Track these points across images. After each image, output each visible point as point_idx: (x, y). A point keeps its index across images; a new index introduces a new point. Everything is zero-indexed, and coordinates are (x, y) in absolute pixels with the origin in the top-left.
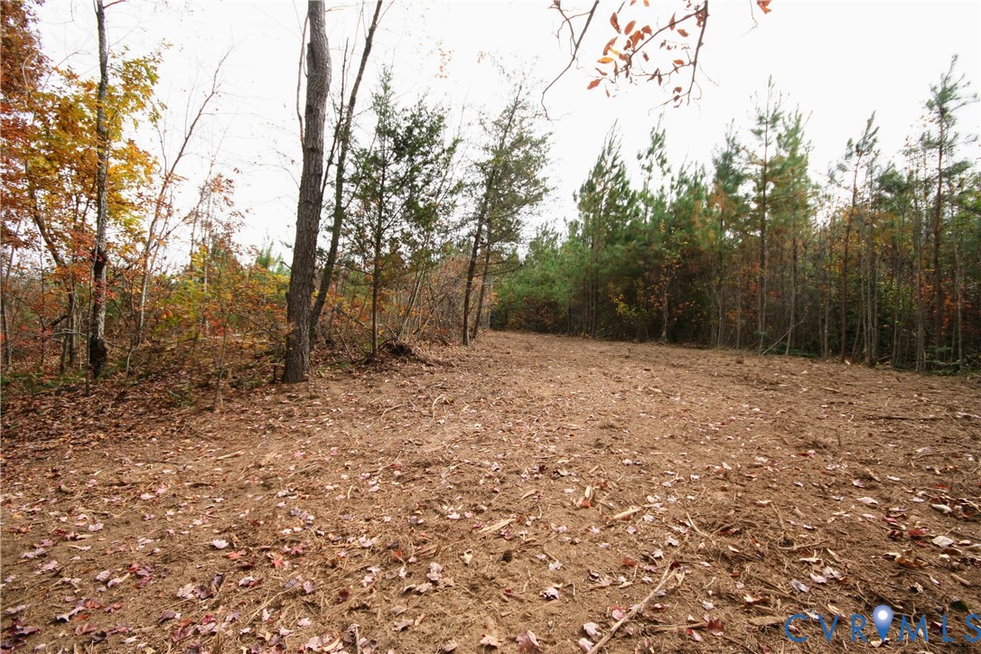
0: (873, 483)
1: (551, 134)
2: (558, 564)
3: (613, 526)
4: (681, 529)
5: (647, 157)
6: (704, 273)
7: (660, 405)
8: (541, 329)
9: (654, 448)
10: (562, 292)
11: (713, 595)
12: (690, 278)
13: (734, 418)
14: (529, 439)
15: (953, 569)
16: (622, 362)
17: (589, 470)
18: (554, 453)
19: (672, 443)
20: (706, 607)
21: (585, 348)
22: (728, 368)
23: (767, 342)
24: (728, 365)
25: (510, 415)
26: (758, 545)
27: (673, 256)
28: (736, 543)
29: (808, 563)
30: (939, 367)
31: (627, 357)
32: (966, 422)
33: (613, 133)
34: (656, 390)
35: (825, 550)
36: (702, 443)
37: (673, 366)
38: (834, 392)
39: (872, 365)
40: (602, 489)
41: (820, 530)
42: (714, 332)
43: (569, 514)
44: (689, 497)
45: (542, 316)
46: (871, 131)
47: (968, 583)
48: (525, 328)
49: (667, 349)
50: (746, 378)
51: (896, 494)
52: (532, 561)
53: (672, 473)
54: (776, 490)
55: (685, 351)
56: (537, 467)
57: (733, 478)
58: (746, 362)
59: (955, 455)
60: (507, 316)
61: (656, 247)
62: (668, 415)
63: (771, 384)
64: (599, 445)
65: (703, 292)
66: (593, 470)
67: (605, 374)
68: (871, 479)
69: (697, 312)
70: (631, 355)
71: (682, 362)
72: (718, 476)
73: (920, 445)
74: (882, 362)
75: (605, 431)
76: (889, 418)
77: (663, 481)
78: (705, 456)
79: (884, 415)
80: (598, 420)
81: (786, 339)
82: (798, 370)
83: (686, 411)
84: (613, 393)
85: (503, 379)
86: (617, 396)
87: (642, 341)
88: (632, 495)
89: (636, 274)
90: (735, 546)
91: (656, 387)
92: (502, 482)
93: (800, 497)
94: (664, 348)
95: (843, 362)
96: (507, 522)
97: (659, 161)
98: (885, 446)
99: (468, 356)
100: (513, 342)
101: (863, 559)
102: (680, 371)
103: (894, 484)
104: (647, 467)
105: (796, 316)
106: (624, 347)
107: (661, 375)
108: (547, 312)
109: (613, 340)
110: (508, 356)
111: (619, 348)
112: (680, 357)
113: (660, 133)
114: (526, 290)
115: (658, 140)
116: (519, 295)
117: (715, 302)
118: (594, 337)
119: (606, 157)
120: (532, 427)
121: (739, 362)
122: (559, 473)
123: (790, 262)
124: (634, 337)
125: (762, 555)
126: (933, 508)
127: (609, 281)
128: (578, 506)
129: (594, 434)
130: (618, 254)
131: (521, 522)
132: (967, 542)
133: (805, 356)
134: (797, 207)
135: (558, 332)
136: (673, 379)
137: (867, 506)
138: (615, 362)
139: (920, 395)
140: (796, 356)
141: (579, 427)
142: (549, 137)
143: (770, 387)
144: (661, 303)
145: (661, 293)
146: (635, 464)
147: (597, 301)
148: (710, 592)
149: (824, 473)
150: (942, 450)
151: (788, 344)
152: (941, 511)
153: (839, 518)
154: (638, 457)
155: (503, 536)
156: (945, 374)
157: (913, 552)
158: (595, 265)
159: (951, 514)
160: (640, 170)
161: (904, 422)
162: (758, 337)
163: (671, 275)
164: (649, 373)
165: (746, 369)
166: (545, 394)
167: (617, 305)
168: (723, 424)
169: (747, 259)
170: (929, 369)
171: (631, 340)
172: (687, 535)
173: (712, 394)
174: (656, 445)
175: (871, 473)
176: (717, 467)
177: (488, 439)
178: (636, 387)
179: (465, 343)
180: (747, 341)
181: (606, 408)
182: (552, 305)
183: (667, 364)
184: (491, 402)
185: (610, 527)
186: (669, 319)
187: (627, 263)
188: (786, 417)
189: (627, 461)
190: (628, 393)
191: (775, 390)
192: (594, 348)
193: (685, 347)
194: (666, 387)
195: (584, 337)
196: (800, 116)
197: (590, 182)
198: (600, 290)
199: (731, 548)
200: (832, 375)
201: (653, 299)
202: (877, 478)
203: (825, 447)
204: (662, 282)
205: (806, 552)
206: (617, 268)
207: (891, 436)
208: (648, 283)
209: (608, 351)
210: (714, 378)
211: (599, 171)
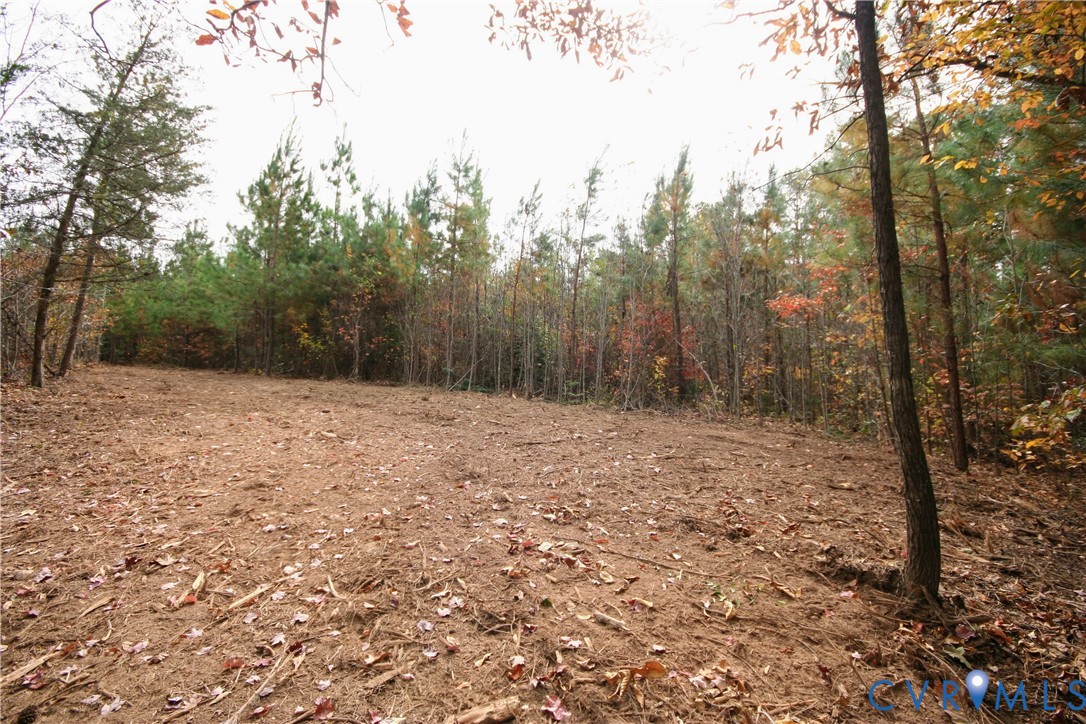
0: (507, 504)
1: (209, 108)
2: (117, 703)
3: (226, 619)
4: (317, 599)
5: (333, 169)
6: (398, 307)
7: (333, 452)
8: (193, 363)
9: (310, 505)
10: (225, 317)
11: (334, 669)
12: (384, 310)
13: (406, 458)
14: (122, 522)
15: (548, 571)
16: (298, 404)
17: (210, 549)
18: (160, 536)
19: (333, 496)
20: (322, 688)
21: (253, 388)
22: (414, 406)
23: (454, 378)
24: (414, 402)
25: (97, 489)
26: (395, 593)
27: (364, 284)
28: (374, 598)
29: (438, 598)
30: (573, 398)
31: (306, 398)
32: (579, 441)
33: (291, 132)
34: (331, 435)
35: (456, 580)
36: (367, 489)
37: (358, 406)
38: (497, 424)
39: (530, 397)
40: (222, 572)
41: (457, 560)
42: (406, 368)
43: (161, 619)
44: (337, 556)
45: (194, 346)
46: (537, 195)
47: (555, 580)
48: (168, 361)
49: (356, 387)
50: (427, 416)
51: (522, 512)
52: (72, 712)
53: (323, 531)
54: (427, 528)
55: (376, 388)
56: (122, 562)
57: (389, 523)
58: (432, 399)
59: (567, 470)
60: (135, 344)
61: (345, 272)
62: (336, 463)
63: (448, 420)
64: (235, 513)
65: (396, 326)
66: (216, 548)
67: (269, 420)
68: (507, 501)
69: (390, 348)
70: (312, 394)
71: (369, 401)
72: (375, 525)
73: (547, 464)
74: (537, 395)
75: (249, 493)
76: (530, 444)
77: (311, 543)
78: (366, 505)
79: (528, 441)
80: (244, 479)
81: (468, 376)
82: (472, 404)
83: (358, 455)
84: (275, 443)
85: (98, 436)
86: (279, 445)
87: (330, 378)
88: (265, 570)
89: (323, 301)
90: (371, 602)
91: (331, 431)
92: (50, 598)
93: (447, 530)
94: (354, 386)
95: (511, 395)
96: (41, 660)
97: (349, 176)
98: (523, 469)
99: (36, 403)
100: (138, 382)
101: (484, 580)
102: (364, 411)
103: (522, 502)
104: (294, 530)
105: (478, 354)
106: (304, 386)
107: (341, 417)
108: (203, 340)
109: (295, 377)
110: (120, 401)
111: (298, 387)
112: (367, 396)
113: (347, 146)
114: (167, 309)
115: (344, 152)
116: (156, 317)
117: (408, 337)
118: (269, 374)
119: (283, 156)
120: (134, 503)
121: (425, 399)
122: (158, 564)
123: (474, 302)
124: (321, 374)
125: (396, 602)
126: (545, 518)
127: (288, 306)
128: (177, 605)
129: (229, 499)
130: (302, 275)
131: (68, 655)
132: (561, 543)
133: (483, 392)
134: (480, 254)
135: (221, 367)
136: (353, 420)
137: (499, 527)
138: (290, 404)
139: (555, 422)
140: (476, 391)
141: (213, 492)
142: (206, 111)
143: (447, 423)
144: (351, 335)
145: (353, 325)
146: (280, 529)
147: (273, 330)
148: (331, 667)
149: (472, 502)
150: (560, 467)
151: (470, 381)
152: (548, 519)
153: (474, 545)
154: (286, 520)
155: (27, 686)
156: (575, 404)
157: (523, 562)
158: (270, 285)
159: (555, 521)
160: (326, 183)
161: (540, 446)
162: (446, 374)
163: (362, 305)
164: (327, 416)
165: (429, 406)
166: (170, 453)
167: (299, 336)
168: (394, 466)
169: (438, 296)
170: (567, 400)
171: (317, 378)
172: (323, 604)
173: (391, 434)
174: (312, 501)
175: (507, 496)
176: (377, 515)
177: (44, 532)
178: (306, 433)
179: (35, 382)
180: (435, 377)
181: (260, 463)
182: (212, 333)
183: (350, 405)
184: (66, 472)
185: (221, 622)
186: (361, 354)
187: (312, 287)
188: (453, 451)
189: (271, 527)
190: (294, 442)
191: (450, 426)
192: (265, 387)
193: (377, 385)
194: (343, 430)
195: (257, 374)
196: (480, 171)
197: (261, 183)
198: (277, 316)
199: (367, 605)
200: (498, 408)
201: (341, 331)
202: (510, 500)
203: (479, 476)
204: (353, 312)
205: (438, 587)
206: (300, 292)
207: (528, 460)
208: (335, 312)
209: (283, 391)
210: (397, 418)
211: (274, 172)
